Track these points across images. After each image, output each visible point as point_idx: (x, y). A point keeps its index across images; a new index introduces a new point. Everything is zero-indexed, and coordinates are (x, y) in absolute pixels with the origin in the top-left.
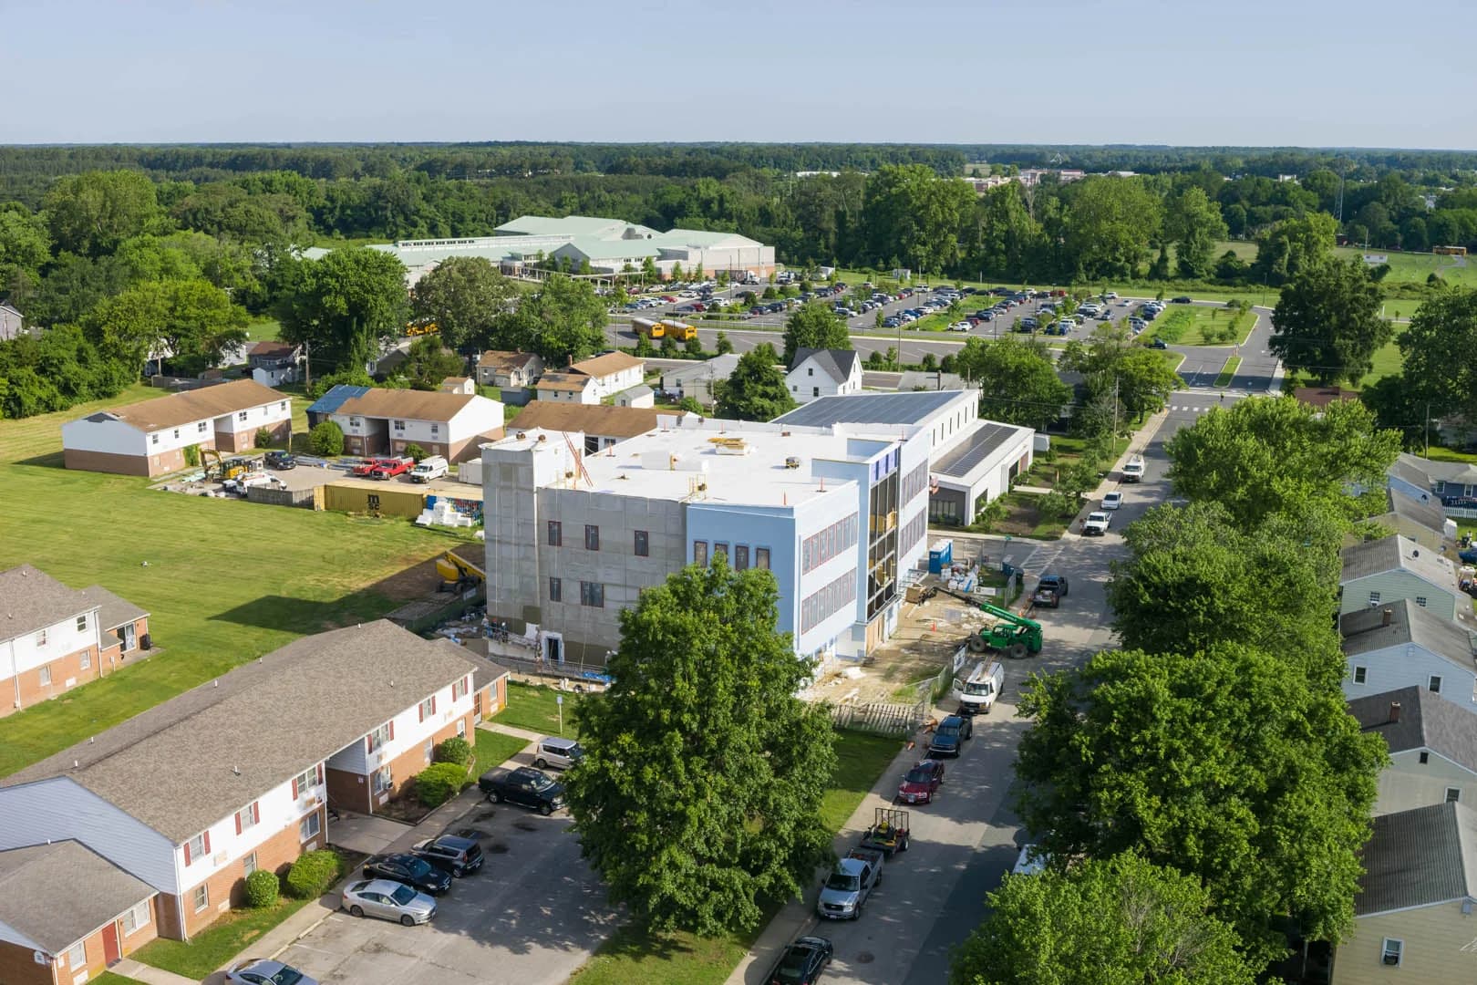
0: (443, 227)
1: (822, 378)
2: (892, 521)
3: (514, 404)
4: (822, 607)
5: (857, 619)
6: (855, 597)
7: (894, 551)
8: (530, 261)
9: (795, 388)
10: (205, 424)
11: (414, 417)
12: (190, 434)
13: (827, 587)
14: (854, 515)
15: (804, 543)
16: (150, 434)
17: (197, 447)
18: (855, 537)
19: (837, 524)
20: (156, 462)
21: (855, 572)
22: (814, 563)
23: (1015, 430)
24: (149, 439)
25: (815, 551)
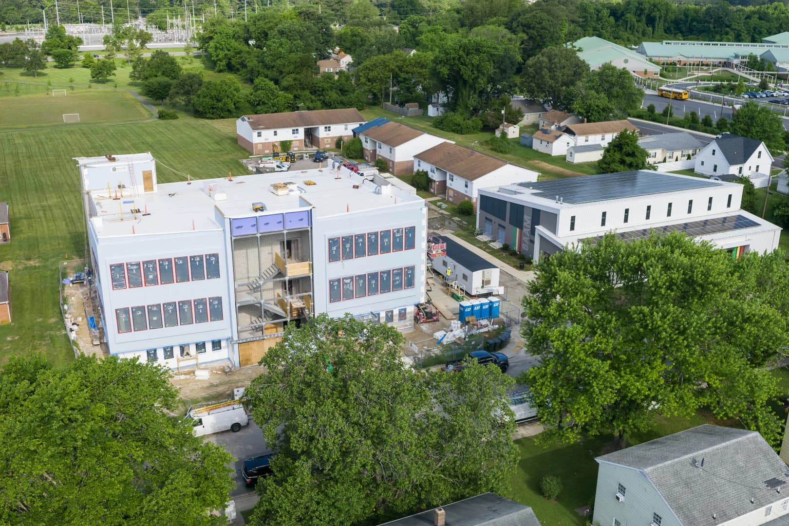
0: (744, 35)
1: (720, 159)
2: (308, 268)
3: (525, 146)
4: (155, 318)
5: (230, 335)
6: (222, 319)
7: (311, 293)
8: (745, 60)
9: (703, 163)
10: (297, 130)
11: (385, 142)
12: (285, 134)
13: (163, 305)
14: (210, 255)
15: (111, 266)
16: (257, 131)
17: (290, 142)
18: (214, 272)
19: (175, 259)
20: (260, 147)
21: (219, 299)
22: (135, 283)
23: (756, 224)
24: (255, 134)
25: (133, 274)
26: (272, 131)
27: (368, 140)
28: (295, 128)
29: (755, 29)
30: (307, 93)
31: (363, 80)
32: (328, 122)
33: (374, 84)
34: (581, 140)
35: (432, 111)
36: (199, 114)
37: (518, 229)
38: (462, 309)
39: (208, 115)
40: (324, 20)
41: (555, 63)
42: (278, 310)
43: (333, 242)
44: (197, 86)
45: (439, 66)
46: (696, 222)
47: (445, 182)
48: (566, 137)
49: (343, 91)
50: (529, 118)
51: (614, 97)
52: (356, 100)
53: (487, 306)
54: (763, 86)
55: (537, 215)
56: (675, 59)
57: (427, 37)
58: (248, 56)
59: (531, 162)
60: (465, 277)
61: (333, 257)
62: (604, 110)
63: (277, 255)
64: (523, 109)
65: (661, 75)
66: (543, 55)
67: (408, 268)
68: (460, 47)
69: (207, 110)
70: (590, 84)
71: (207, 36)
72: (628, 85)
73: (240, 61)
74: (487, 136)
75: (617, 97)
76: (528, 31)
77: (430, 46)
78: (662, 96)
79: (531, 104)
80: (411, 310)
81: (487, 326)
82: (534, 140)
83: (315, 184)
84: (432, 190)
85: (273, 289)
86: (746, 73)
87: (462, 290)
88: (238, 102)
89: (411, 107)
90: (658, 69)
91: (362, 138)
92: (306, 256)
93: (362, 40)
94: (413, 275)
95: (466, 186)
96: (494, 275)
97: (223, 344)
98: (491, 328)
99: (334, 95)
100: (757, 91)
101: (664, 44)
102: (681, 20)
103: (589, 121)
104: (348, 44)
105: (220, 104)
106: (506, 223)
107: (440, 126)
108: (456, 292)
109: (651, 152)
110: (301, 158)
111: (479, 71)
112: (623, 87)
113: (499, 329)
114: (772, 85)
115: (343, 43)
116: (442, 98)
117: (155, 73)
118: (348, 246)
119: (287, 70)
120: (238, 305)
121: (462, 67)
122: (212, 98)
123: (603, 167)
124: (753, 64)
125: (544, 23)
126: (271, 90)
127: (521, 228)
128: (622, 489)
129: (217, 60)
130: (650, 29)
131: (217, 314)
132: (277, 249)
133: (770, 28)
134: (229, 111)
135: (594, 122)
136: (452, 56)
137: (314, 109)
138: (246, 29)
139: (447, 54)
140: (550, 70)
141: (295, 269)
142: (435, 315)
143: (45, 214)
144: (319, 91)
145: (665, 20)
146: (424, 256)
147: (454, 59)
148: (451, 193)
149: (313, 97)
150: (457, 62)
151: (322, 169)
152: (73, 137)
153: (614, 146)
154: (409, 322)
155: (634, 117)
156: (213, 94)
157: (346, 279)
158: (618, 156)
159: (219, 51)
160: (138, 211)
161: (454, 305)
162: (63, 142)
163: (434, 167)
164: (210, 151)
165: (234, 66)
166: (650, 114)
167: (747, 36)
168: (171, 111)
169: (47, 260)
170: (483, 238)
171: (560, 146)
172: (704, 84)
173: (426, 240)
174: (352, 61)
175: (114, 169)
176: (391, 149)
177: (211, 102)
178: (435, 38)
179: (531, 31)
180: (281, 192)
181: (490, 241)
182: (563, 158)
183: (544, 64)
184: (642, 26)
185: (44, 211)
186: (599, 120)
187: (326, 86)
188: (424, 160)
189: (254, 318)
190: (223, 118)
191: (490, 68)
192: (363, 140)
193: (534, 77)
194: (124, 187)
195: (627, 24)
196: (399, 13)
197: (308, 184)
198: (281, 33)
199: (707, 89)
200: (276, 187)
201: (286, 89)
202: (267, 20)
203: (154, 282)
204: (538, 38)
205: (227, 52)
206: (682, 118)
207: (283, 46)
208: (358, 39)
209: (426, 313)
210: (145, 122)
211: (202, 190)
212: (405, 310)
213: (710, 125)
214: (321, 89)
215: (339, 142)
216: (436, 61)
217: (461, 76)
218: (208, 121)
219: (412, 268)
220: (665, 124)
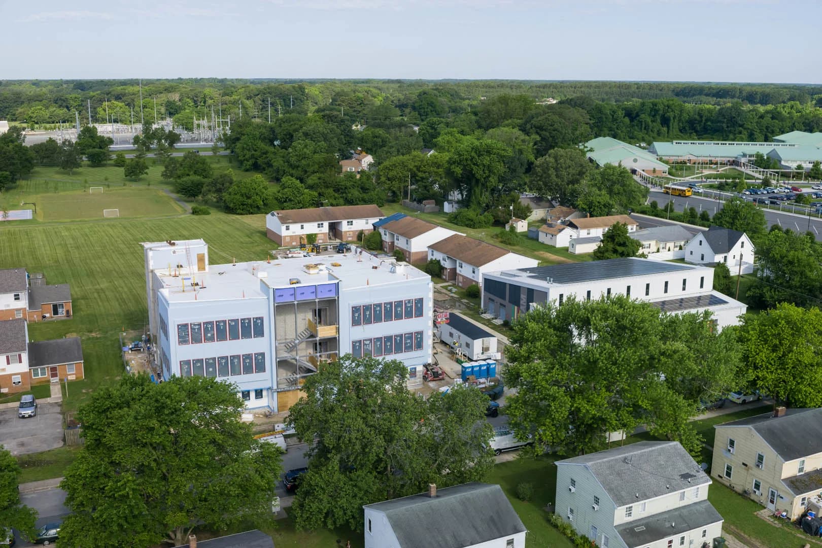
0: (757, 134)
1: (706, 249)
2: (335, 331)
3: (532, 239)
4: (211, 369)
5: (271, 386)
6: (264, 371)
7: (337, 352)
8: (752, 159)
9: (691, 253)
10: (322, 224)
11: (402, 235)
12: (311, 228)
13: (218, 358)
14: (257, 318)
15: (178, 326)
16: (285, 225)
17: (316, 235)
18: (260, 333)
19: (229, 320)
20: (288, 239)
21: (263, 355)
22: (196, 340)
23: (725, 302)
24: (284, 227)
25: (196, 333)
26: (299, 225)
27: (387, 233)
28: (320, 223)
29: (767, 128)
30: (331, 191)
31: (383, 179)
32: (351, 217)
33: (394, 183)
34: (583, 233)
35: (447, 207)
36: (229, 210)
37: (516, 307)
38: (464, 370)
39: (239, 211)
40: (346, 122)
41: (561, 164)
42: (310, 366)
43: (355, 310)
44: (228, 184)
45: (453, 166)
46: (671, 300)
47: (455, 269)
48: (568, 231)
49: (364, 189)
50: (537, 214)
51: (615, 194)
52: (377, 197)
53: (485, 368)
54: (766, 183)
55: (532, 294)
56: (686, 158)
57: (443, 139)
58: (274, 157)
59: (536, 253)
60: (468, 345)
61: (356, 322)
62: (605, 206)
63: (309, 320)
64: (532, 205)
65: (669, 174)
66: (549, 156)
67: (418, 333)
68: (473, 148)
69: (237, 207)
70: (593, 182)
71: (234, 137)
72: (628, 183)
73: (266, 161)
74: (497, 230)
75: (619, 193)
76: (541, 133)
77: (446, 147)
78: (667, 193)
79: (539, 200)
80: (420, 369)
81: (485, 383)
82: (540, 234)
83: (340, 265)
84: (444, 277)
85: (306, 349)
86: (753, 171)
87: (464, 355)
88: (266, 199)
89: (429, 204)
90: (666, 168)
91: (381, 231)
92: (334, 320)
93: (382, 141)
94: (422, 338)
95: (474, 272)
96: (493, 343)
97: (264, 393)
98: (488, 384)
99: (356, 193)
100: (759, 188)
101: (674, 143)
102: (696, 120)
103: (591, 216)
104: (369, 146)
105: (250, 201)
106: (506, 302)
107: (454, 221)
108: (460, 358)
109: (646, 243)
110: (326, 249)
111: (490, 171)
112: (624, 185)
113: (494, 386)
114: (774, 182)
115: (365, 144)
116: (456, 195)
117: (187, 172)
118: (368, 313)
119: (311, 169)
120: (278, 360)
121: (474, 168)
122: (242, 195)
123: (599, 255)
124: (760, 162)
125: (556, 126)
126: (297, 188)
127: (518, 305)
128: (573, 483)
129: (244, 160)
130: (665, 129)
131: (261, 368)
132: (309, 316)
133: (783, 127)
134: (258, 207)
135: (597, 216)
136: (465, 157)
137: (337, 205)
138: (272, 130)
139: (460, 155)
140: (556, 169)
141: (324, 332)
142: (441, 375)
143: (99, 296)
144: (342, 189)
145: (680, 120)
146: (431, 323)
147: (467, 160)
148: (461, 279)
149: (336, 195)
150: (469, 162)
151: (346, 254)
152: (115, 230)
153: (608, 237)
154: (419, 380)
155: (637, 212)
156: (243, 192)
157: (366, 340)
158: (611, 246)
159: (246, 152)
160: (197, 284)
161: (458, 368)
162: (107, 235)
163: (445, 256)
164: (242, 242)
165: (260, 166)
166: (654, 210)
167: (759, 135)
168: (203, 207)
169: (107, 332)
170: (487, 316)
171: (563, 239)
172: (710, 182)
173: (432, 310)
174: (373, 162)
175: (174, 252)
176: (407, 241)
177: (241, 199)
178: (451, 140)
179: (544, 132)
180: (312, 271)
181: (493, 319)
182: (566, 249)
183: (551, 164)
184: (657, 125)
185: (98, 293)
186: (601, 215)
187: (348, 184)
188: (437, 250)
189: (289, 374)
190: (252, 213)
191: (501, 168)
192: (383, 234)
193: (541, 176)
194: (181, 266)
195: (642, 125)
196: (420, 114)
197: (334, 265)
198: (306, 135)
199: (711, 187)
200: (308, 267)
201: (311, 187)
202: (292, 123)
203: (212, 339)
204: (551, 139)
205: (253, 152)
206: (682, 213)
207: (308, 147)
208: (380, 140)
209: (434, 373)
210: (180, 217)
211: (246, 270)
212: (415, 368)
213: (708, 220)
214: (343, 187)
215: (360, 235)
216: (451, 162)
217: (473, 175)
218: (238, 216)
219: (421, 333)
220: (667, 219)
